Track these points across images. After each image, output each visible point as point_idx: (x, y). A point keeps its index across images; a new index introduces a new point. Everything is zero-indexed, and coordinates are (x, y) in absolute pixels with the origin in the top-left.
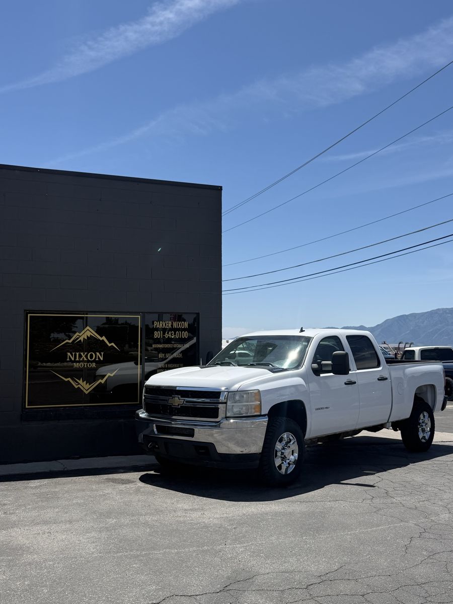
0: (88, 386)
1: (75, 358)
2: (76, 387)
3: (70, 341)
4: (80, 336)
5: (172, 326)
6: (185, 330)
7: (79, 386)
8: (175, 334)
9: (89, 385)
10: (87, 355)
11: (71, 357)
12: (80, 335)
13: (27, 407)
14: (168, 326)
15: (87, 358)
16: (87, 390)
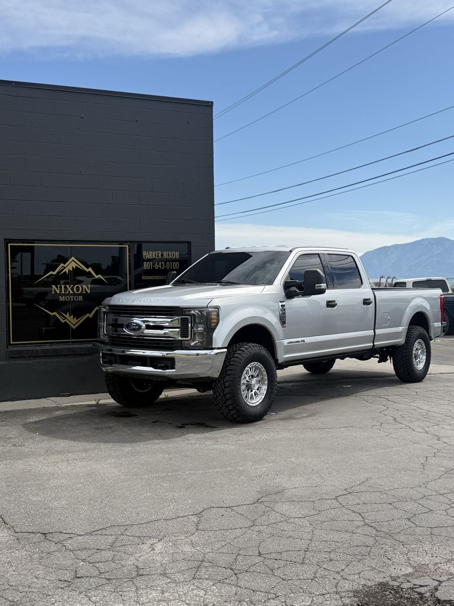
0: (75, 321)
1: (61, 291)
2: (63, 321)
3: (55, 273)
4: (65, 268)
5: (162, 255)
6: (176, 260)
7: (66, 320)
8: (165, 265)
9: (77, 319)
11: (56, 289)
12: (65, 266)
13: (11, 343)
14: (158, 256)
15: (73, 291)
16: (74, 325)
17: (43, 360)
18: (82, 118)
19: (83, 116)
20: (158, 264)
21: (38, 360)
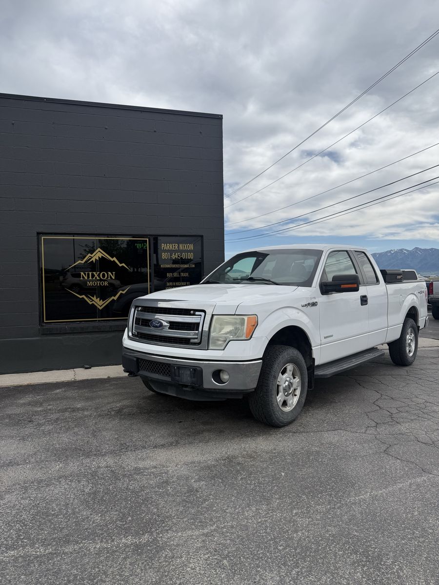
0: (101, 302)
1: (88, 277)
2: (91, 303)
3: (83, 262)
4: (92, 257)
5: (178, 248)
6: (190, 251)
7: (93, 302)
8: (182, 255)
9: (103, 301)
10: (100, 274)
11: (84, 276)
12: (92, 256)
13: (45, 321)
14: (175, 248)
15: (100, 277)
16: (101, 306)
17: (71, 336)
18: (106, 129)
19: (107, 127)
20: (175, 255)
21: (67, 336)
